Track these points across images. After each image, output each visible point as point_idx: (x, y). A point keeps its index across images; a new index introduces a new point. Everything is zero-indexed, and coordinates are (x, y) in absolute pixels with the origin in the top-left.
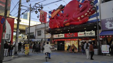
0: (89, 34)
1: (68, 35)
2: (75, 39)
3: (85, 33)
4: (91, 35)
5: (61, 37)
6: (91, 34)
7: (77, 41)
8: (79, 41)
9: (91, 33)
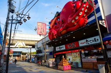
0: (93, 41)
1: (68, 46)
2: (75, 51)
3: (87, 41)
4: (96, 43)
5: (63, 49)
6: (95, 41)
7: (79, 52)
8: (81, 53)
9: (95, 39)
